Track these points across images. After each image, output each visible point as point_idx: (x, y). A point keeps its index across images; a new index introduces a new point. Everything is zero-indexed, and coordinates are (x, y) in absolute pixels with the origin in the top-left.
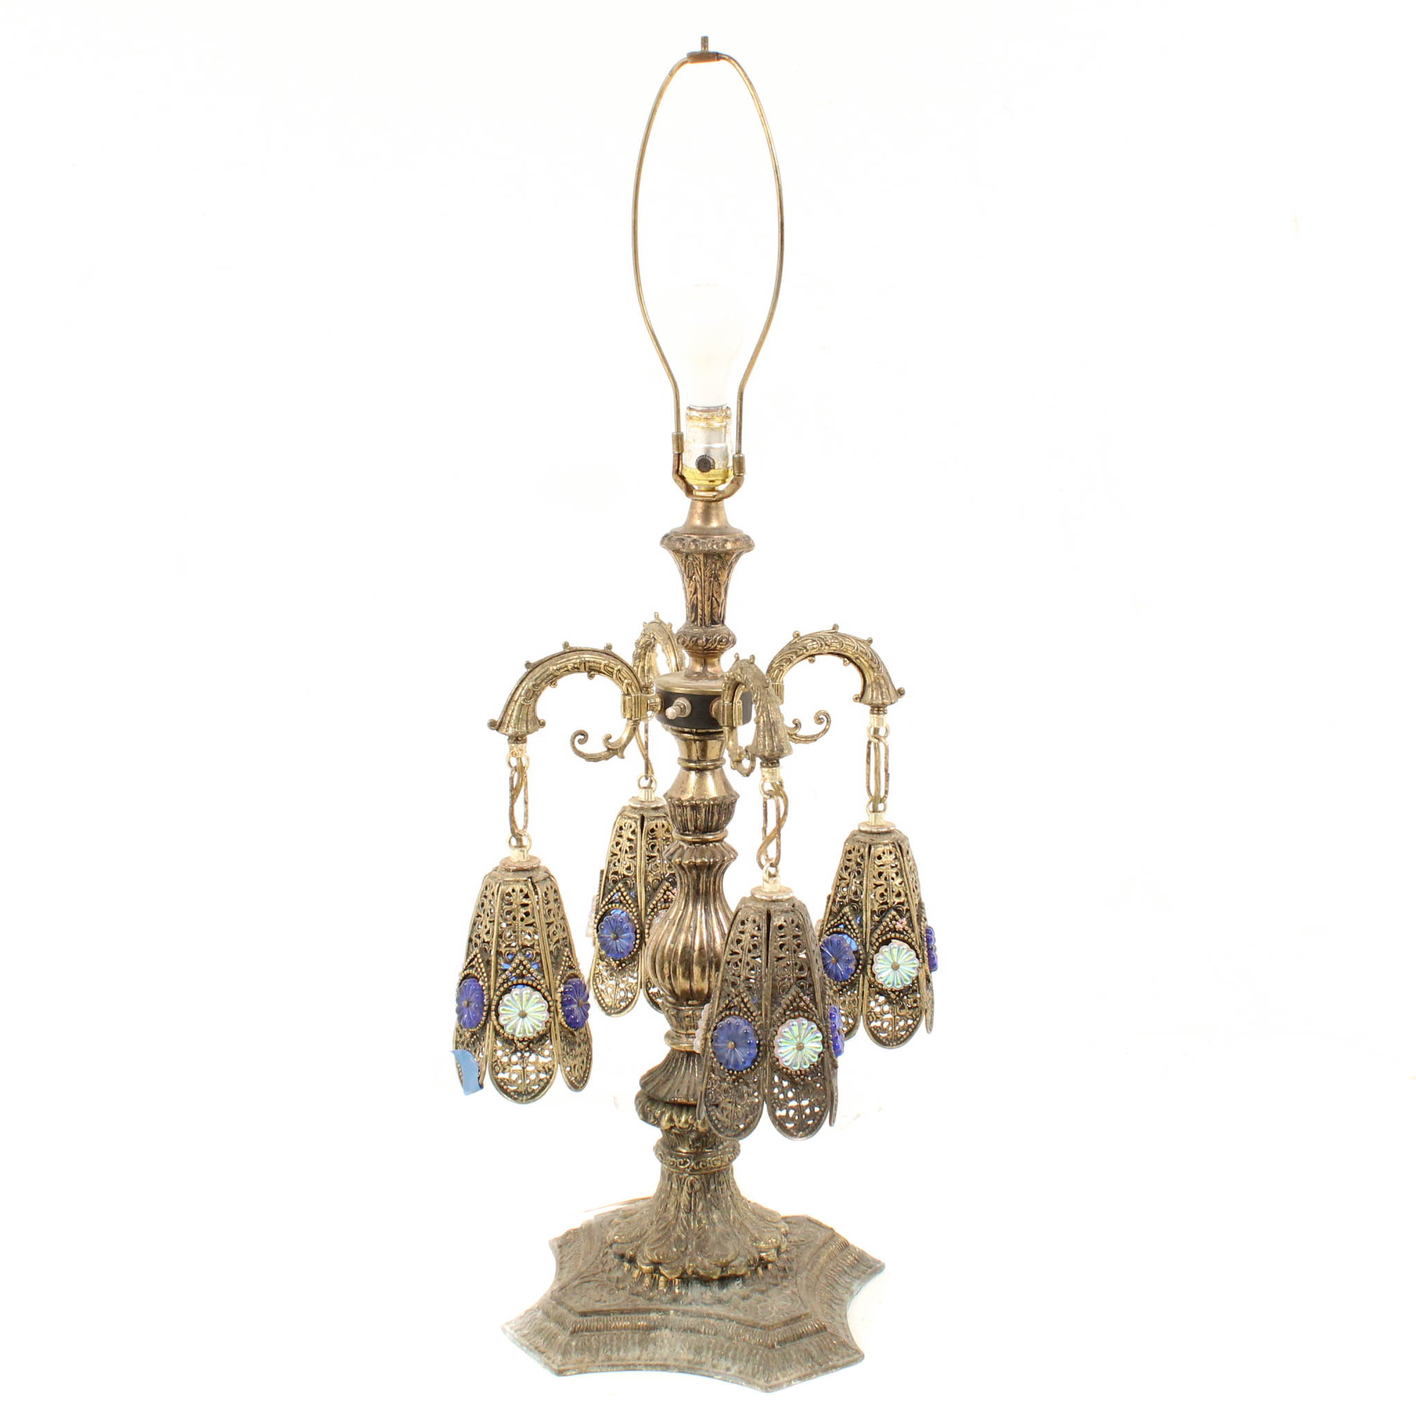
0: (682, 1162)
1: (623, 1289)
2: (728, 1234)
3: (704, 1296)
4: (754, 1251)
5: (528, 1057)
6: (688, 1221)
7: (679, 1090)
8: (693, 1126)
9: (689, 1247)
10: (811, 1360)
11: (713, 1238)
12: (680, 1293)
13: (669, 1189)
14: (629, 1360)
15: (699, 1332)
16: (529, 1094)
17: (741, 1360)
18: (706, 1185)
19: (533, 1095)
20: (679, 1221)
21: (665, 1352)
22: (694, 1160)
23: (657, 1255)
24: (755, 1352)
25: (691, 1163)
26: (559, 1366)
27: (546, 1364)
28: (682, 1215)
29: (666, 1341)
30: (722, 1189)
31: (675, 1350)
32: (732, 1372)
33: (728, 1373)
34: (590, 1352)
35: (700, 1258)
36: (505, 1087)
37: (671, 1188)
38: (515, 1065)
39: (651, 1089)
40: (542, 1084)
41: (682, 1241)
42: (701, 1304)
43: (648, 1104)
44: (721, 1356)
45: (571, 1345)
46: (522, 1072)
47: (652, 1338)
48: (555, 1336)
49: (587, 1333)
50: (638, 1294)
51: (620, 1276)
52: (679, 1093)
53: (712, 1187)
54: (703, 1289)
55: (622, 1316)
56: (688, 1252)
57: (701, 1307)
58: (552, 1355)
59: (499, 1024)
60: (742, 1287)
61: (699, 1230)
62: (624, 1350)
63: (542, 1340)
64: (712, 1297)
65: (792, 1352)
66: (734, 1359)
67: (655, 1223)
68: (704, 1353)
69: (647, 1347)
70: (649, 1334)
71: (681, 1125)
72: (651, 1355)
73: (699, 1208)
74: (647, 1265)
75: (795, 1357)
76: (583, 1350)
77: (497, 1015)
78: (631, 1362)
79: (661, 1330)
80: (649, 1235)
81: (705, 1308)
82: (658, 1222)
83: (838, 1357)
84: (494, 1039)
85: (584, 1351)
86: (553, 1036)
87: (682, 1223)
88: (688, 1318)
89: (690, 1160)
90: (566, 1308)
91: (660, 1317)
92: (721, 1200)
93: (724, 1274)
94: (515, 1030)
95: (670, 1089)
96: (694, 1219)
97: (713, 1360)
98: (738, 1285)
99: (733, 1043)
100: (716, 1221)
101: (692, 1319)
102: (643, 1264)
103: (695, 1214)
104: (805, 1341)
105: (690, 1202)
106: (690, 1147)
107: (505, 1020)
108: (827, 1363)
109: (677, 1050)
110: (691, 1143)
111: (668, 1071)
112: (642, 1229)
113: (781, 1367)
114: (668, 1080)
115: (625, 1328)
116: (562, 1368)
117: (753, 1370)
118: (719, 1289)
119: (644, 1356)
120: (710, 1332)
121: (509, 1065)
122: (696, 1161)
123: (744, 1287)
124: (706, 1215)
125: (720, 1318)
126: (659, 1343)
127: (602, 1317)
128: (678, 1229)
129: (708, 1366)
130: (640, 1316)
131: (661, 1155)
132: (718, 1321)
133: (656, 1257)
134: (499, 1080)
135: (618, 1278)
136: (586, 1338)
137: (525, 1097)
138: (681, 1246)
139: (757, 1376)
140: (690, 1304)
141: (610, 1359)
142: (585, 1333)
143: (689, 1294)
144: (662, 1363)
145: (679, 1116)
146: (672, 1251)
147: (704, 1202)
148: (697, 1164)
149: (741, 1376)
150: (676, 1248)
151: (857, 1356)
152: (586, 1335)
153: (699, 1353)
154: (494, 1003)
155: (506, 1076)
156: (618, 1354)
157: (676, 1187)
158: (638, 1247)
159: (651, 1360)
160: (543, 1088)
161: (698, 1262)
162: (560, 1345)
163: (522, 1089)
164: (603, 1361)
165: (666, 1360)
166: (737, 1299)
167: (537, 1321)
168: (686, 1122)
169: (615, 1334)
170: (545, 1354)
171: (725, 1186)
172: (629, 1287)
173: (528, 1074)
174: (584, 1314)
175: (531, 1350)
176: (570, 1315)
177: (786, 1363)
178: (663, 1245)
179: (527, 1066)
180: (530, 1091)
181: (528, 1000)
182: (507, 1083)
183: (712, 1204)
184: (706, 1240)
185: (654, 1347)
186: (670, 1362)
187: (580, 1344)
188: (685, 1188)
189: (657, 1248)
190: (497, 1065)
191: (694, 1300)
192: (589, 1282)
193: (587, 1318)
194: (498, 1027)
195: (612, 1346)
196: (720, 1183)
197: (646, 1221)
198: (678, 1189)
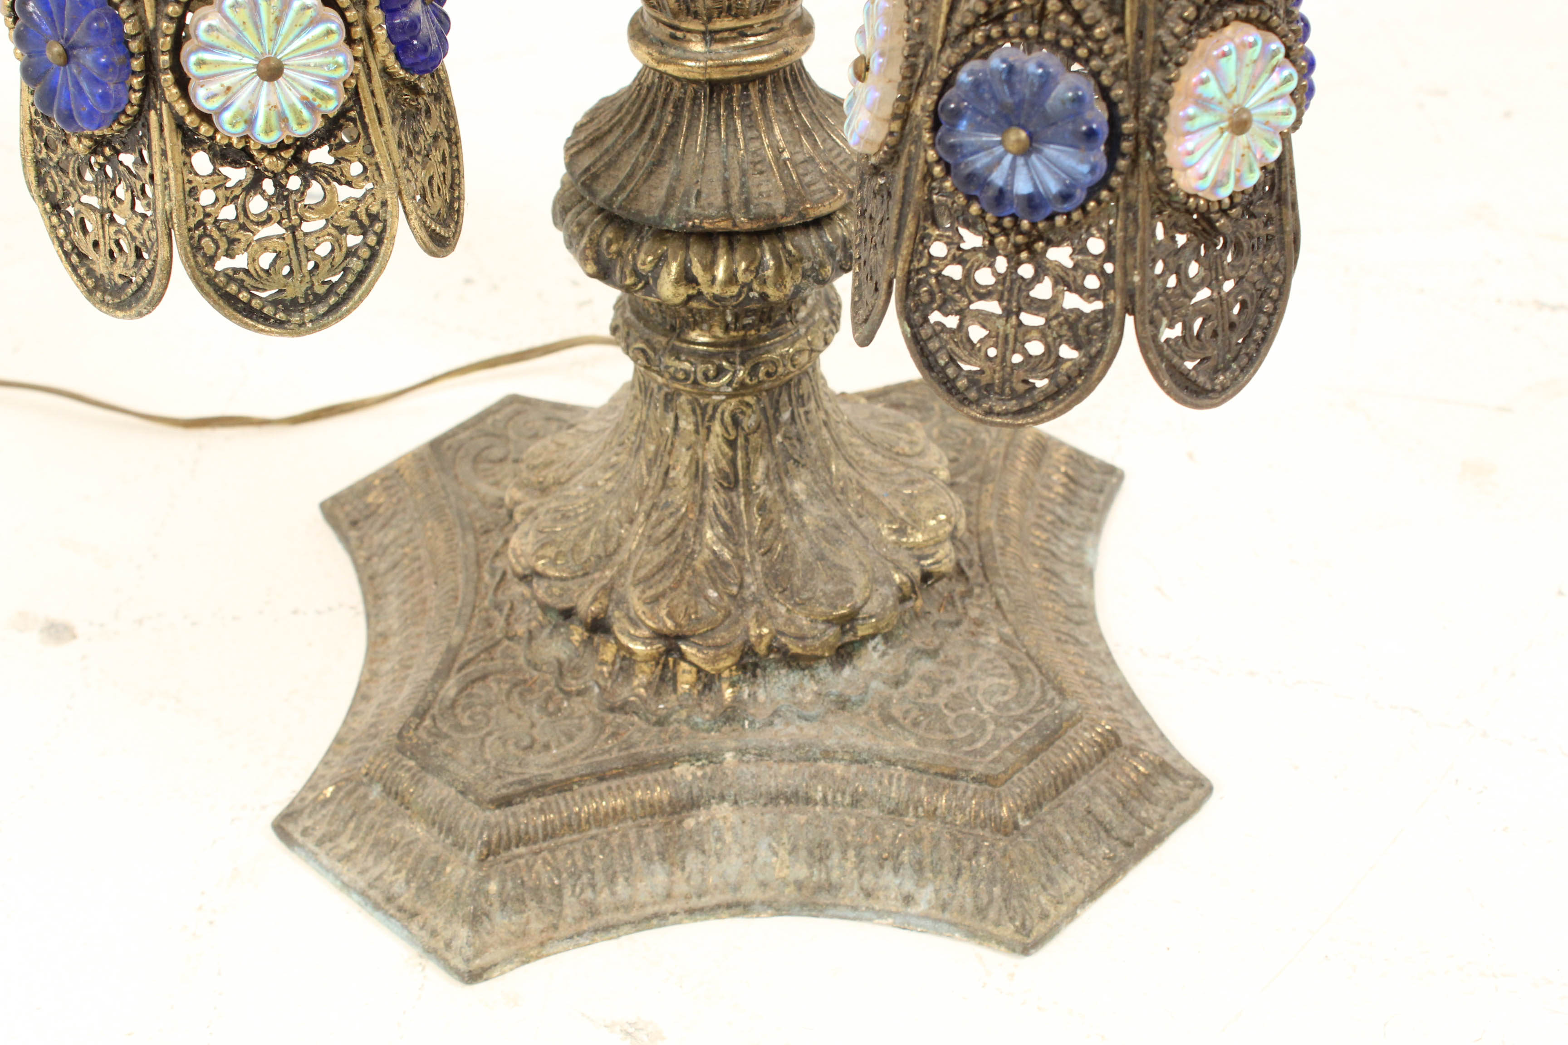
0: (712, 373)
1: (580, 693)
2: (837, 527)
3: (799, 695)
4: (903, 557)
5: (302, 193)
6: (731, 508)
7: (699, 193)
8: (751, 290)
9: (748, 579)
10: (1103, 834)
11: (803, 546)
12: (736, 699)
13: (668, 430)
14: (643, 906)
15: (809, 801)
16: (319, 299)
17: (937, 872)
18: (770, 412)
19: (333, 300)
20: (709, 510)
21: (733, 866)
22: (743, 363)
23: (670, 615)
24: (970, 846)
25: (735, 373)
26: (468, 961)
27: (430, 952)
28: (712, 496)
29: (728, 838)
30: (807, 413)
31: (755, 857)
32: (922, 907)
33: (912, 910)
34: (540, 901)
35: (783, 610)
36: (244, 296)
37: (676, 429)
38: (263, 224)
39: (615, 194)
40: (356, 265)
41: (725, 565)
42: (798, 722)
43: (609, 234)
44: (881, 862)
45: (487, 894)
46: (289, 240)
47: (690, 834)
48: (437, 864)
49: (522, 850)
50: (623, 708)
51: (563, 657)
52: (703, 202)
53: (786, 416)
54: (795, 677)
55: (603, 785)
56: (747, 594)
57: (801, 729)
58: (439, 923)
59: (193, 109)
60: (884, 654)
61: (766, 530)
62: (627, 879)
63: (402, 875)
64: (818, 694)
65: (1060, 829)
66: (919, 868)
67: (641, 518)
68: (835, 858)
69: (683, 862)
70: (680, 822)
71: (717, 290)
72: (696, 880)
73: (758, 476)
74: (643, 641)
75: (1068, 838)
76: (521, 900)
77: (182, 81)
78: (650, 910)
79: (708, 804)
80: (632, 554)
81: (811, 731)
82: (648, 516)
83: (1160, 810)
84: (182, 158)
85: (523, 902)
86: (370, 116)
87: (718, 516)
88: (775, 766)
89: (732, 363)
90: (451, 784)
91: (699, 773)
92: (806, 440)
93: (848, 638)
94: (251, 122)
95: (671, 192)
96: (748, 504)
97: (861, 876)
98: (874, 648)
99: (1023, 135)
100: (802, 497)
101: (785, 768)
102: (634, 638)
103: (748, 492)
104: (1082, 786)
105: (733, 462)
106: (727, 328)
107: (212, 97)
108: (1142, 834)
109: (677, 79)
110: (729, 319)
111: (653, 138)
112: (607, 537)
113: (1044, 879)
114: (659, 162)
115: (617, 815)
116: (478, 962)
117: (976, 896)
118: (834, 670)
119: (681, 888)
120: (839, 798)
121: (243, 227)
122: (749, 366)
123: (891, 652)
124: (776, 487)
125: (856, 759)
126: (712, 845)
127: (552, 798)
128: (709, 534)
129: (852, 895)
130: (649, 777)
131: (643, 351)
132: (854, 768)
133: (670, 624)
134: (221, 280)
135: (560, 664)
136: (522, 862)
137: (308, 313)
138: (726, 583)
139: (992, 914)
140: (771, 724)
141: (593, 911)
142: (515, 851)
143: (761, 696)
144: (729, 897)
145: (710, 267)
146: (707, 598)
147: (769, 455)
148: (753, 372)
149: (947, 916)
150: (716, 590)
151: (1197, 793)
152: (520, 856)
153: (821, 860)
154: (165, 43)
155: (241, 261)
156: (613, 893)
157: (691, 427)
158: (609, 589)
159: (700, 896)
160: (361, 277)
161: (780, 621)
162: (458, 894)
163: (296, 290)
164: (579, 920)
165: (736, 888)
166: (882, 687)
167: (372, 815)
168: (731, 279)
169: (593, 837)
170: (420, 919)
171: (812, 405)
172: (596, 690)
173: (310, 242)
174: (505, 802)
175: (377, 907)
176: (467, 805)
177: (1052, 862)
178: (679, 582)
179: (302, 219)
180: (320, 290)
181: (278, 21)
182: (248, 281)
183: (790, 457)
184: (787, 556)
185: (701, 858)
186: (749, 893)
187: (510, 884)
188: (717, 428)
189: (663, 595)
190: (205, 235)
191: (776, 713)
192: (484, 677)
193: (513, 809)
194: (191, 120)
195: (592, 872)
196: (802, 400)
197: (612, 514)
198: (697, 432)
